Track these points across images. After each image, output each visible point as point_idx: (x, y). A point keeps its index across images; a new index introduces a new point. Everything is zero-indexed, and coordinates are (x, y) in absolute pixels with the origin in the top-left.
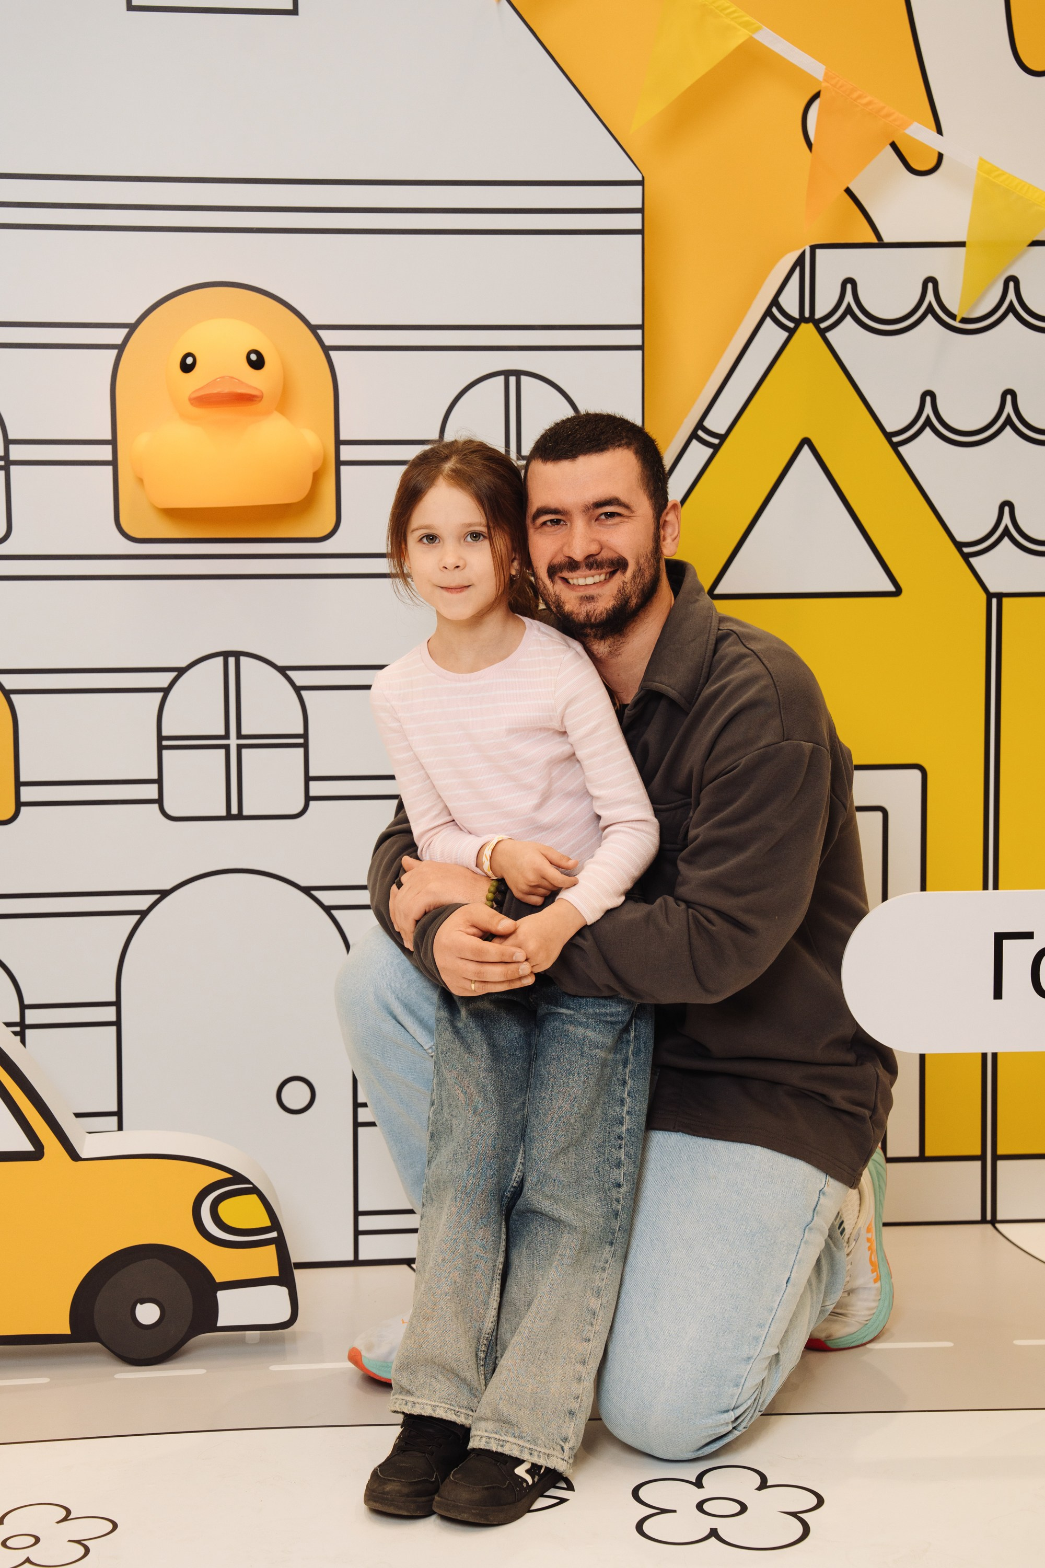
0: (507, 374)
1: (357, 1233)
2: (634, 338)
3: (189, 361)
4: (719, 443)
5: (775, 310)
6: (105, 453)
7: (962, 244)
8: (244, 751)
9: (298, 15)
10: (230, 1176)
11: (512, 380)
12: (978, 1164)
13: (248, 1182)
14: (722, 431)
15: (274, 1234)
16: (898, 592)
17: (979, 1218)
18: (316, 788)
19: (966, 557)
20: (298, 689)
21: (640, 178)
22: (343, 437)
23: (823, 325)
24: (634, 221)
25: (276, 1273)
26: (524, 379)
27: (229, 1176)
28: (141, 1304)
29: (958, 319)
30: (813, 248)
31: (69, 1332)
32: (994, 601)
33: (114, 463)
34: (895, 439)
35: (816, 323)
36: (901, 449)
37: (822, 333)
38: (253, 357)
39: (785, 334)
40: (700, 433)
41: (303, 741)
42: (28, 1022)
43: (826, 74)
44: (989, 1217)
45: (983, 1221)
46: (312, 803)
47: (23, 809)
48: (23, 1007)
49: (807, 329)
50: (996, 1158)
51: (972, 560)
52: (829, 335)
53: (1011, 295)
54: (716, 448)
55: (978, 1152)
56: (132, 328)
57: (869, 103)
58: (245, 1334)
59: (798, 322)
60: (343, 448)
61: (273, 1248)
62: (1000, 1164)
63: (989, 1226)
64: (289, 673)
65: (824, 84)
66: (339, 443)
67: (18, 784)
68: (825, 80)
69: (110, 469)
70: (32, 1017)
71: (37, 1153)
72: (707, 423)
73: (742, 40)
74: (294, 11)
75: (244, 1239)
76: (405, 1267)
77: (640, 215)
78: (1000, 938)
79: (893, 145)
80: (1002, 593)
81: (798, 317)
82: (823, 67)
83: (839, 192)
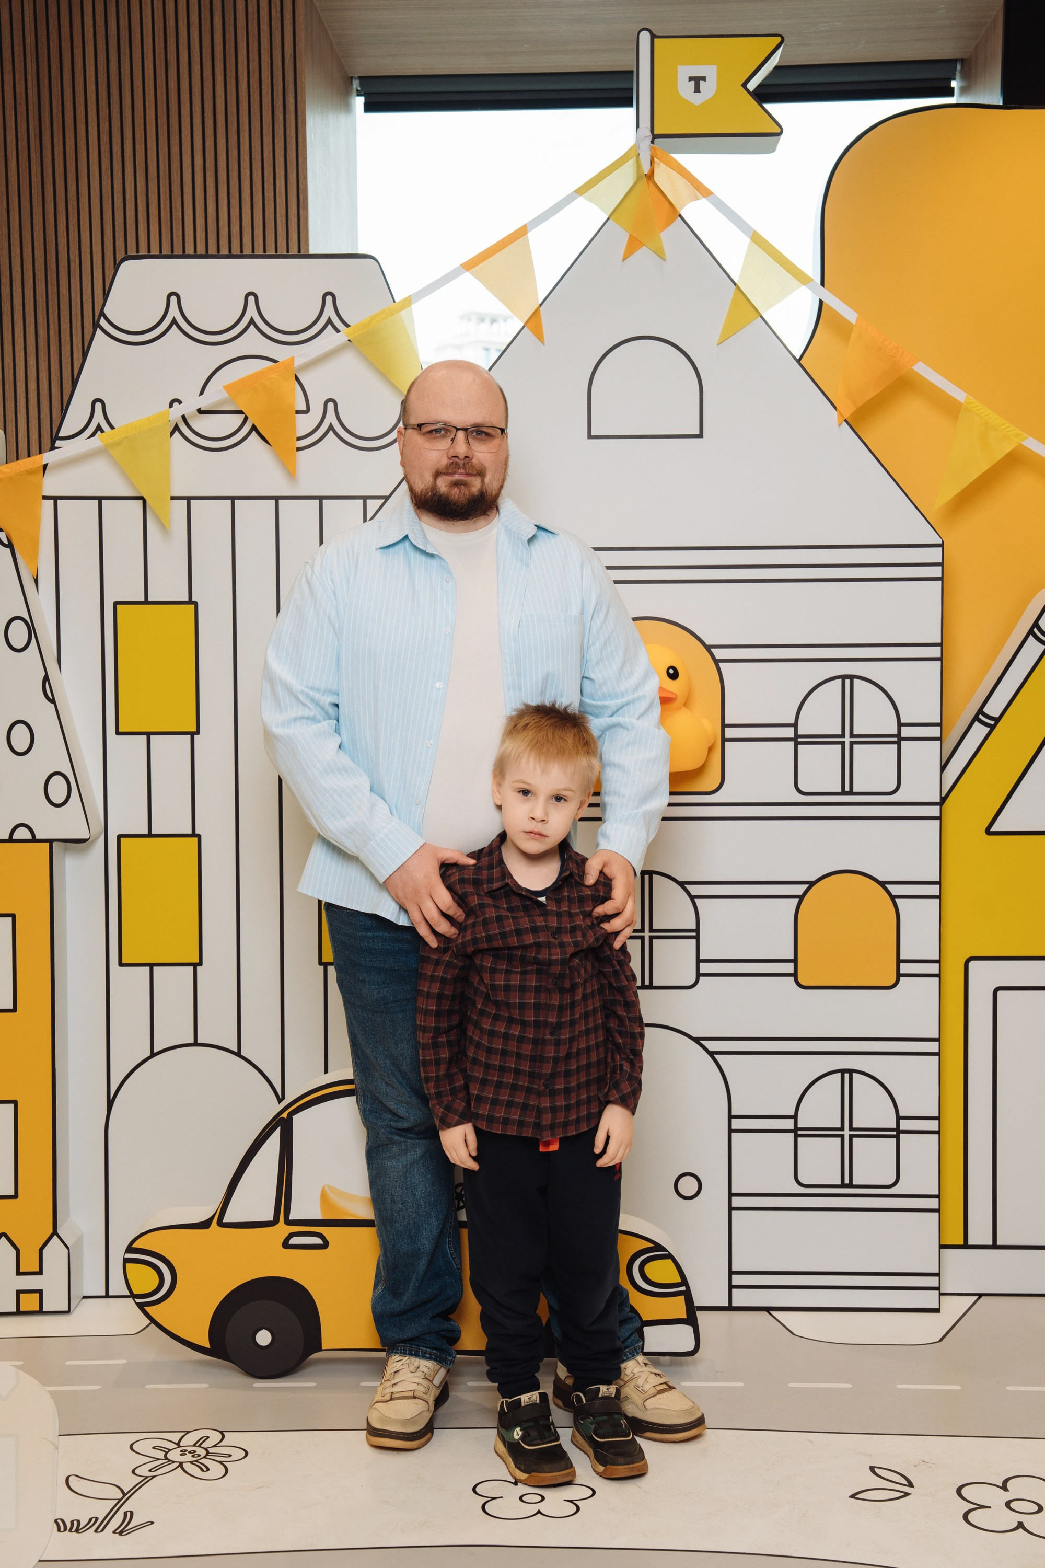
0: (843, 678)
1: (731, 1287)
2: (935, 652)
4: (994, 723)
5: (1035, 630)
8: (655, 941)
9: (702, 437)
10: (654, 1246)
11: (848, 682)
13: (665, 1250)
14: (997, 715)
15: (683, 1288)
18: (704, 968)
20: (693, 898)
21: (941, 542)
22: (727, 722)
24: (936, 572)
25: (684, 1315)
26: (855, 680)
27: (651, 1245)
38: (671, 671)
39: (1044, 647)
40: (981, 717)
41: (695, 934)
46: (701, 978)
54: (992, 728)
58: (659, 1358)
60: (727, 729)
61: (683, 1297)
64: (687, 886)
66: (724, 726)
72: (985, 710)
73: (1014, 447)
74: (700, 436)
75: (664, 1291)
76: (765, 1313)
77: (940, 567)
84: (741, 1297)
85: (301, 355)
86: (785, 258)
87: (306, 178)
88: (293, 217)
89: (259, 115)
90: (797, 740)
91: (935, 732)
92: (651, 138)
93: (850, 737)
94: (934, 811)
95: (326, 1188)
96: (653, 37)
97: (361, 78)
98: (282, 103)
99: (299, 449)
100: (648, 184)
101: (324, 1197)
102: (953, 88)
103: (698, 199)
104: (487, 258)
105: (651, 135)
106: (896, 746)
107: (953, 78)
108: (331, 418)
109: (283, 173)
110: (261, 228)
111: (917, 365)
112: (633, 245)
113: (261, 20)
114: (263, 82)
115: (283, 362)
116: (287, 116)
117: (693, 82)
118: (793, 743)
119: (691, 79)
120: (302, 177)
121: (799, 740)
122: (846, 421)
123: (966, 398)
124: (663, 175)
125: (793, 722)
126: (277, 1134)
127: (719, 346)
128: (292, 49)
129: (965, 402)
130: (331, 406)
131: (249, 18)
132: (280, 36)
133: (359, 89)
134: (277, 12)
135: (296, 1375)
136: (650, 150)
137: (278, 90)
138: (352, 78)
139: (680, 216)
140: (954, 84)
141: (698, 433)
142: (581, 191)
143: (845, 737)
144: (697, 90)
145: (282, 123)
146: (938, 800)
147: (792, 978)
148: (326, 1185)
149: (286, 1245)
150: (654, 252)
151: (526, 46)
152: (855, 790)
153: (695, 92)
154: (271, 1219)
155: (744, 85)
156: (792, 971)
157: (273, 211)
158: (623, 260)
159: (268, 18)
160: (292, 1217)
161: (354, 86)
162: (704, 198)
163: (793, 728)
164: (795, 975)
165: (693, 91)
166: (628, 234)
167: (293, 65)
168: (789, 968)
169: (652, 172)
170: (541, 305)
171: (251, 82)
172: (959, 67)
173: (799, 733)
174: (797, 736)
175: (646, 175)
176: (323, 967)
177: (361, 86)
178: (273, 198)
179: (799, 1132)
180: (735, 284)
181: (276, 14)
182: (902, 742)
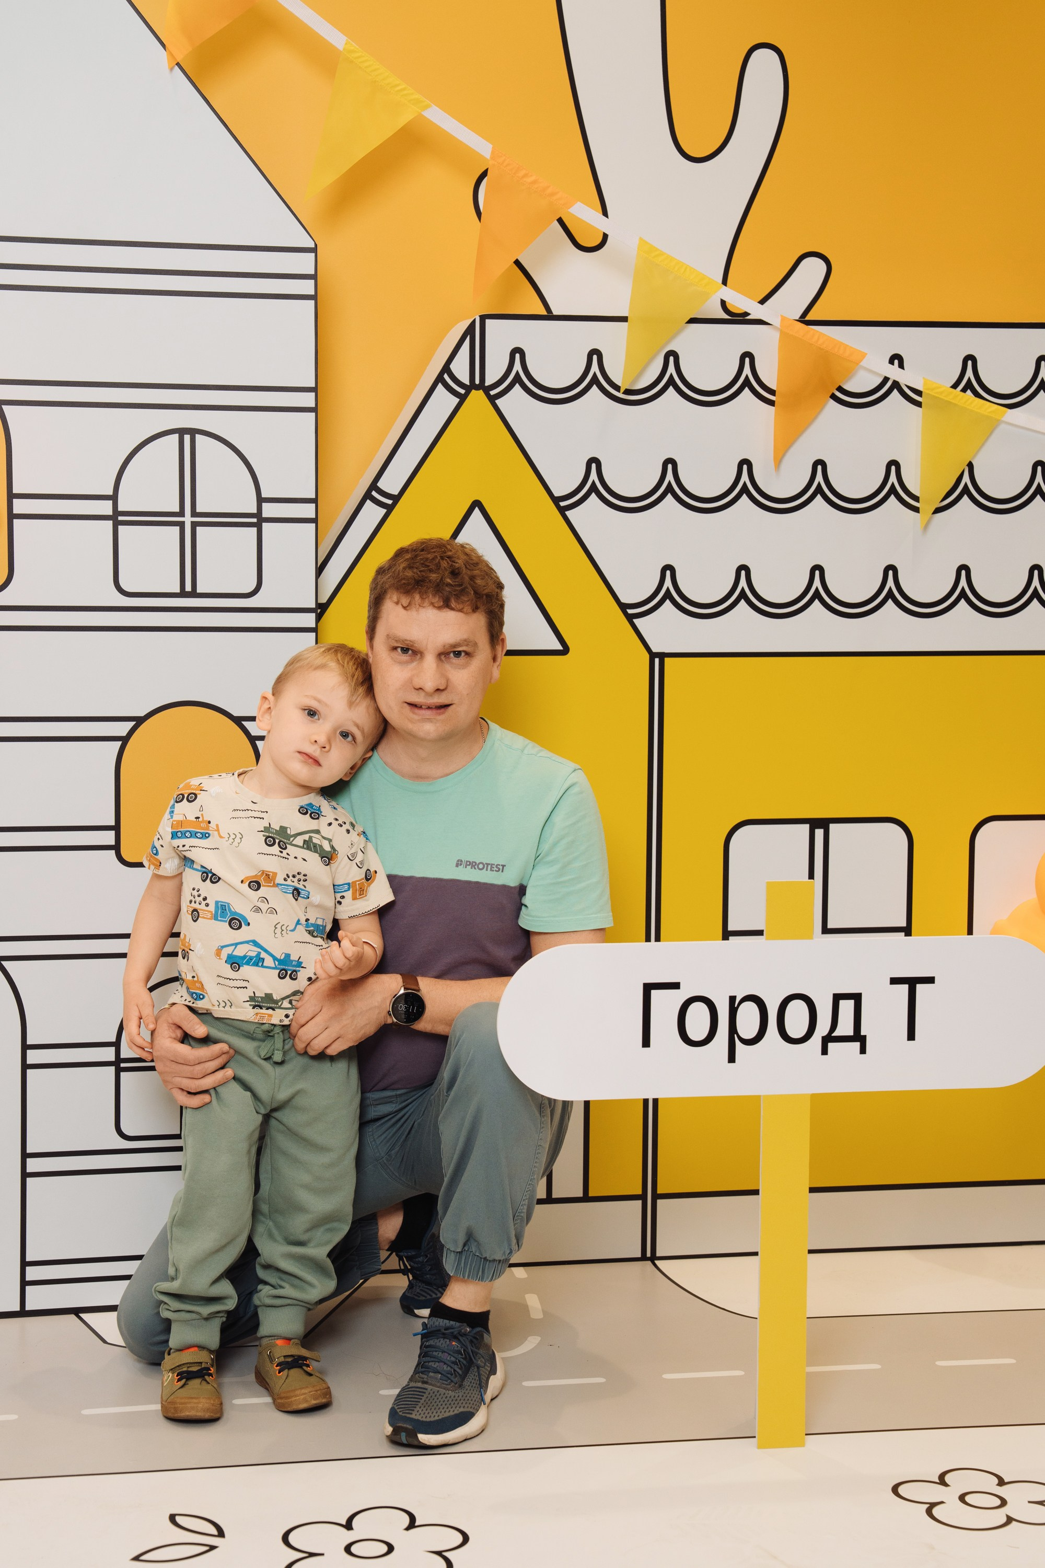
0: (181, 432)
1: (24, 1283)
2: (308, 400)
4: (393, 503)
5: (446, 376)
7: (624, 319)
11: (187, 438)
12: (640, 1202)
14: (396, 492)
16: (565, 650)
17: (639, 1255)
19: (630, 618)
21: (313, 246)
22: (15, 491)
23: (492, 393)
24: (307, 287)
26: (198, 436)
29: (622, 390)
30: (483, 318)
32: (657, 660)
34: (562, 504)
35: (487, 390)
36: (566, 513)
37: (492, 400)
39: (458, 400)
40: (374, 493)
43: (493, 152)
44: (648, 1254)
45: (643, 1258)
49: (477, 396)
50: (656, 1196)
51: (634, 620)
52: (497, 402)
53: (671, 369)
54: (390, 509)
55: (639, 1192)
57: (534, 182)
59: (468, 389)
60: (15, 501)
62: (659, 1202)
63: (649, 1263)
65: (491, 163)
66: (11, 496)
68: (491, 158)
72: (380, 484)
73: (411, 117)
76: (73, 1316)
77: (313, 282)
78: (648, 988)
79: (560, 221)
80: (664, 653)
81: (469, 384)
82: (492, 146)
83: (510, 265)
84: (37, 1298)
90: (117, 519)
91: (308, 511)
93: (191, 517)
94: (309, 620)
106: (255, 529)
118: (111, 522)
121: (120, 518)
122: (179, 65)
123: (345, 43)
125: (111, 493)
129: (343, 49)
143: (184, 517)
146: (313, 605)
147: (113, 852)
152: (200, 590)
156: (113, 843)
163: (110, 502)
164: (116, 848)
168: (108, 838)
173: (120, 509)
174: (116, 512)
179: (123, 1065)
182: (264, 524)
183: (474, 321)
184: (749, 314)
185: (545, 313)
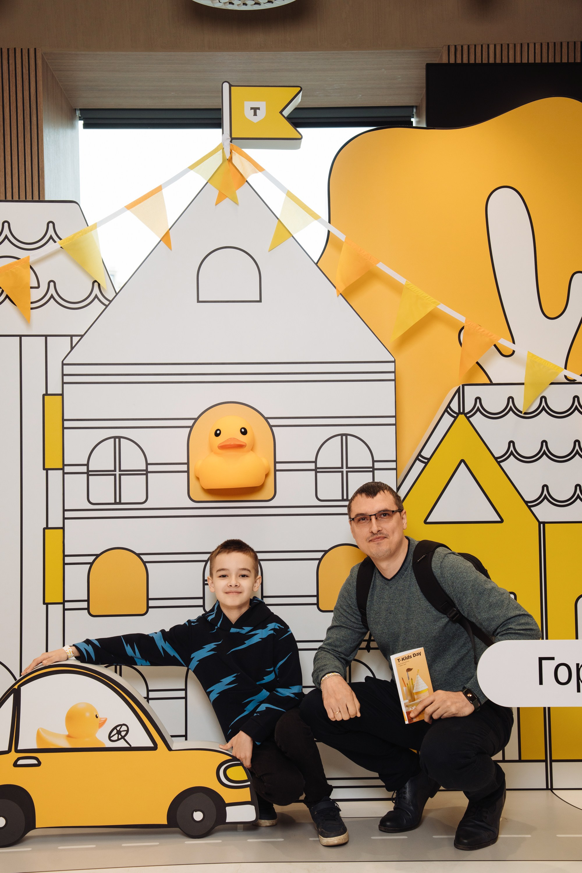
0: (342, 435)
2: (392, 421)
3: (218, 432)
4: (427, 461)
5: (448, 409)
6: (184, 468)
7: (523, 384)
9: (261, 302)
10: (232, 758)
11: (344, 437)
12: (544, 763)
14: (429, 457)
16: (502, 521)
17: (545, 788)
19: (529, 507)
21: (394, 360)
22: (277, 460)
23: (468, 415)
24: (391, 376)
25: (249, 799)
26: (348, 437)
28: (196, 812)
29: (523, 413)
30: (463, 386)
31: (166, 823)
32: (542, 525)
33: (188, 472)
34: (499, 460)
35: (465, 414)
36: (501, 464)
37: (468, 418)
38: (243, 430)
39: (454, 419)
40: (420, 458)
42: (150, 697)
43: (466, 320)
44: (549, 787)
45: (547, 789)
47: (149, 609)
48: (148, 691)
49: (462, 417)
50: (552, 761)
51: (531, 508)
52: (470, 419)
53: (543, 403)
54: (426, 464)
55: (544, 759)
56: (196, 420)
57: (483, 331)
59: (458, 414)
60: (277, 464)
61: (248, 788)
63: (550, 791)
65: (465, 325)
66: (276, 463)
67: (148, 599)
68: (465, 323)
69: (186, 474)
70: (152, 695)
71: (155, 748)
72: (422, 454)
73: (432, 308)
74: (260, 301)
75: (237, 785)
77: (394, 374)
78: (541, 659)
79: (495, 346)
80: (545, 522)
81: (458, 412)
82: (464, 318)
83: (474, 364)
85: (33, 256)
86: (305, 205)
87: (43, 161)
88: (36, 183)
89: (16, 126)
90: (317, 470)
91: (393, 465)
92: (230, 140)
93: (346, 469)
95: (40, 730)
96: (230, 86)
97: (81, 110)
98: (29, 120)
99: (32, 309)
100: (229, 163)
101: (39, 736)
102: (412, 122)
103: (256, 173)
104: (140, 203)
105: (229, 137)
106: (371, 473)
107: (412, 116)
108: (52, 291)
109: (30, 158)
110: (17, 189)
111: (379, 264)
112: (221, 197)
113: (17, 74)
114: (18, 108)
115: (23, 259)
116: (32, 127)
117: (253, 111)
118: (314, 472)
119: (252, 108)
120: (41, 160)
121: (318, 470)
122: (341, 294)
123: (406, 282)
124: (237, 159)
125: (314, 460)
126: (11, 698)
127: (271, 251)
128: (35, 91)
129: (405, 284)
130: (52, 284)
131: (10, 73)
132: (28, 84)
133: (80, 116)
134: (26, 70)
135: (20, 844)
136: (230, 146)
137: (27, 113)
138: (76, 109)
139: (247, 181)
140: (412, 120)
141: (259, 300)
142: (192, 167)
143: (343, 469)
144: (255, 114)
145: (30, 131)
147: (316, 606)
148: (39, 729)
149: (15, 765)
150: (232, 200)
151: (172, 93)
153: (254, 116)
154: (7, 750)
155: (281, 112)
156: (316, 602)
157: (24, 179)
158: (216, 205)
159: (21, 74)
160: (19, 748)
161: (77, 114)
162: (260, 173)
163: (314, 464)
164: (317, 604)
165: (253, 114)
166: (218, 191)
167: (35, 99)
168: (314, 600)
169: (231, 158)
170: (170, 229)
171: (11, 107)
172: (415, 110)
173: (318, 466)
174: (316, 468)
175: (227, 159)
176: (45, 605)
177: (81, 114)
178: (24, 172)
180: (278, 219)
181: (26, 71)
182: (375, 471)
183: (460, 386)
184: (576, 380)
185: (490, 383)
